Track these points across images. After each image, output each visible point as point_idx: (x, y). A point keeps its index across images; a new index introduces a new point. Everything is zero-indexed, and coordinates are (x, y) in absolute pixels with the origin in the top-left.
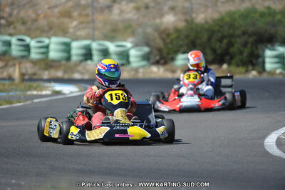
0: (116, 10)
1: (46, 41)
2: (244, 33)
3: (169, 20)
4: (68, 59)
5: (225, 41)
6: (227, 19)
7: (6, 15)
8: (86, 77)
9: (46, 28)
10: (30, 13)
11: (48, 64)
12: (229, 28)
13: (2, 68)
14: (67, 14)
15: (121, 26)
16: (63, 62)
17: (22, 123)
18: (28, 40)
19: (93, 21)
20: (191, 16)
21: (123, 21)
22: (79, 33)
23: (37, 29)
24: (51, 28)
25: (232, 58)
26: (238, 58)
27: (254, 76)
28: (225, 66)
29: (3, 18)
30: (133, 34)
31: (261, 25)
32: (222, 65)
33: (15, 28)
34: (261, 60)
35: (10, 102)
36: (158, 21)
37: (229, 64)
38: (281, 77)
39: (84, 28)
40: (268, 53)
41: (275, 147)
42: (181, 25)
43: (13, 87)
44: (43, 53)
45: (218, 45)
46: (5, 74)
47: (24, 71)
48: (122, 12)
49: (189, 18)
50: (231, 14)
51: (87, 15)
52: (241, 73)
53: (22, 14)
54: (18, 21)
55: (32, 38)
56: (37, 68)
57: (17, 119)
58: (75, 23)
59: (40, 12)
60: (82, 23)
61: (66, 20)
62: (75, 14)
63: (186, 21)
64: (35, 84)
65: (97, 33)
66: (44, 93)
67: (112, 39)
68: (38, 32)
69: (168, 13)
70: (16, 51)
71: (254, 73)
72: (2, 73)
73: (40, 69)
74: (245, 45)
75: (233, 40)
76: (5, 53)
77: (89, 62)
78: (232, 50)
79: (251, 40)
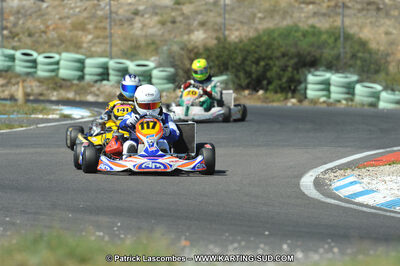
0: (138, 23)
1: (57, 57)
2: (284, 55)
3: (199, 37)
4: (81, 78)
5: (262, 63)
6: (265, 38)
7: (9, 25)
8: (101, 100)
9: (57, 42)
10: (39, 24)
11: (57, 83)
12: (267, 49)
13: (2, 86)
14: (81, 26)
15: (143, 42)
16: (75, 82)
17: (23, 150)
18: (35, 54)
19: (111, 36)
20: (224, 34)
21: (146, 36)
22: (93, 49)
23: (46, 42)
24: (62, 42)
25: (269, 83)
26: (276, 83)
27: (294, 104)
28: (261, 92)
29: (6, 28)
30: (156, 51)
31: (304, 45)
32: (258, 91)
33: (19, 40)
34: (303, 86)
35: (10, 126)
36: (186, 37)
37: (266, 90)
38: (324, 106)
39: (100, 43)
40: (311, 78)
41: (312, 187)
42: (212, 43)
43: (15, 108)
44: (53, 71)
45: (254, 68)
46: (6, 94)
47: (29, 90)
48: (144, 25)
49: (221, 36)
50: (269, 32)
51: (105, 28)
52: (279, 100)
53: (29, 24)
54: (23, 33)
55: (39, 54)
56: (44, 87)
57: (17, 146)
58: (90, 37)
59: (50, 23)
60: (98, 37)
61: (80, 33)
62: (90, 27)
63: (218, 39)
64: (40, 106)
65: (115, 49)
66: (50, 116)
67: (132, 57)
68: (46, 46)
69: (198, 30)
70: (20, 67)
71: (294, 101)
72: (3, 91)
73: (48, 89)
74: (284, 69)
75: (271, 62)
76: (8, 70)
77: (105, 82)
78: (269, 74)
79: (292, 62)
